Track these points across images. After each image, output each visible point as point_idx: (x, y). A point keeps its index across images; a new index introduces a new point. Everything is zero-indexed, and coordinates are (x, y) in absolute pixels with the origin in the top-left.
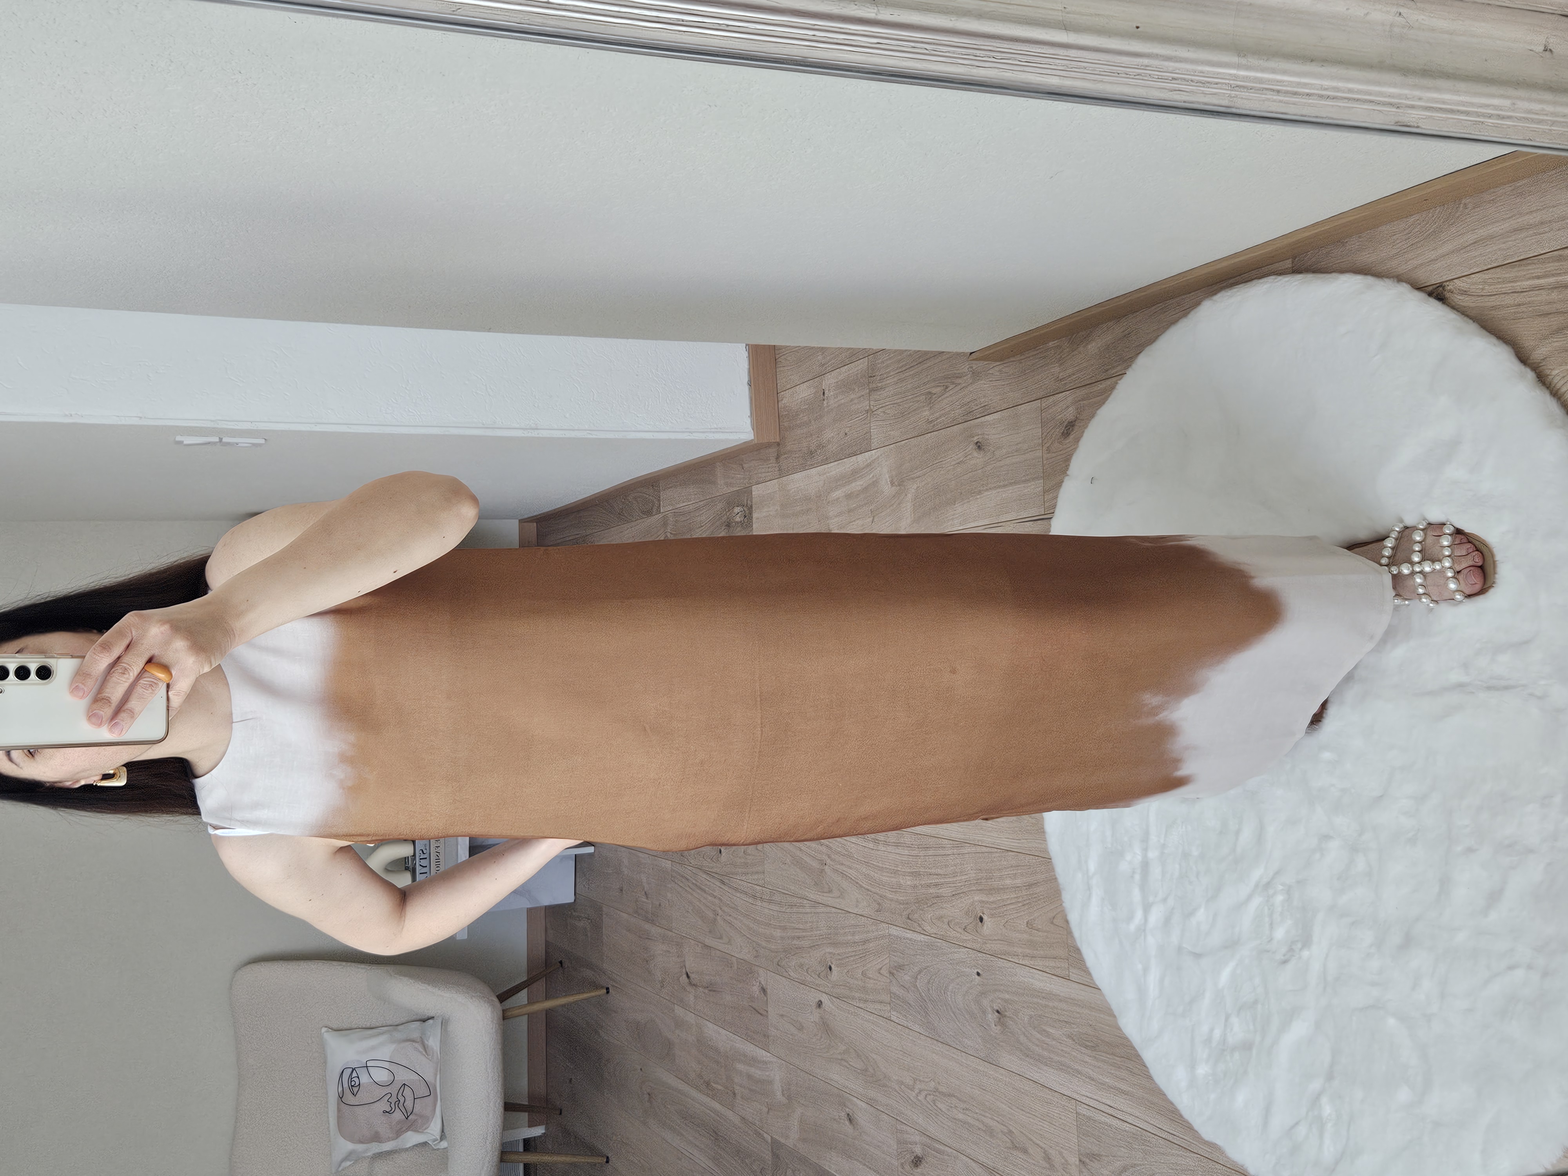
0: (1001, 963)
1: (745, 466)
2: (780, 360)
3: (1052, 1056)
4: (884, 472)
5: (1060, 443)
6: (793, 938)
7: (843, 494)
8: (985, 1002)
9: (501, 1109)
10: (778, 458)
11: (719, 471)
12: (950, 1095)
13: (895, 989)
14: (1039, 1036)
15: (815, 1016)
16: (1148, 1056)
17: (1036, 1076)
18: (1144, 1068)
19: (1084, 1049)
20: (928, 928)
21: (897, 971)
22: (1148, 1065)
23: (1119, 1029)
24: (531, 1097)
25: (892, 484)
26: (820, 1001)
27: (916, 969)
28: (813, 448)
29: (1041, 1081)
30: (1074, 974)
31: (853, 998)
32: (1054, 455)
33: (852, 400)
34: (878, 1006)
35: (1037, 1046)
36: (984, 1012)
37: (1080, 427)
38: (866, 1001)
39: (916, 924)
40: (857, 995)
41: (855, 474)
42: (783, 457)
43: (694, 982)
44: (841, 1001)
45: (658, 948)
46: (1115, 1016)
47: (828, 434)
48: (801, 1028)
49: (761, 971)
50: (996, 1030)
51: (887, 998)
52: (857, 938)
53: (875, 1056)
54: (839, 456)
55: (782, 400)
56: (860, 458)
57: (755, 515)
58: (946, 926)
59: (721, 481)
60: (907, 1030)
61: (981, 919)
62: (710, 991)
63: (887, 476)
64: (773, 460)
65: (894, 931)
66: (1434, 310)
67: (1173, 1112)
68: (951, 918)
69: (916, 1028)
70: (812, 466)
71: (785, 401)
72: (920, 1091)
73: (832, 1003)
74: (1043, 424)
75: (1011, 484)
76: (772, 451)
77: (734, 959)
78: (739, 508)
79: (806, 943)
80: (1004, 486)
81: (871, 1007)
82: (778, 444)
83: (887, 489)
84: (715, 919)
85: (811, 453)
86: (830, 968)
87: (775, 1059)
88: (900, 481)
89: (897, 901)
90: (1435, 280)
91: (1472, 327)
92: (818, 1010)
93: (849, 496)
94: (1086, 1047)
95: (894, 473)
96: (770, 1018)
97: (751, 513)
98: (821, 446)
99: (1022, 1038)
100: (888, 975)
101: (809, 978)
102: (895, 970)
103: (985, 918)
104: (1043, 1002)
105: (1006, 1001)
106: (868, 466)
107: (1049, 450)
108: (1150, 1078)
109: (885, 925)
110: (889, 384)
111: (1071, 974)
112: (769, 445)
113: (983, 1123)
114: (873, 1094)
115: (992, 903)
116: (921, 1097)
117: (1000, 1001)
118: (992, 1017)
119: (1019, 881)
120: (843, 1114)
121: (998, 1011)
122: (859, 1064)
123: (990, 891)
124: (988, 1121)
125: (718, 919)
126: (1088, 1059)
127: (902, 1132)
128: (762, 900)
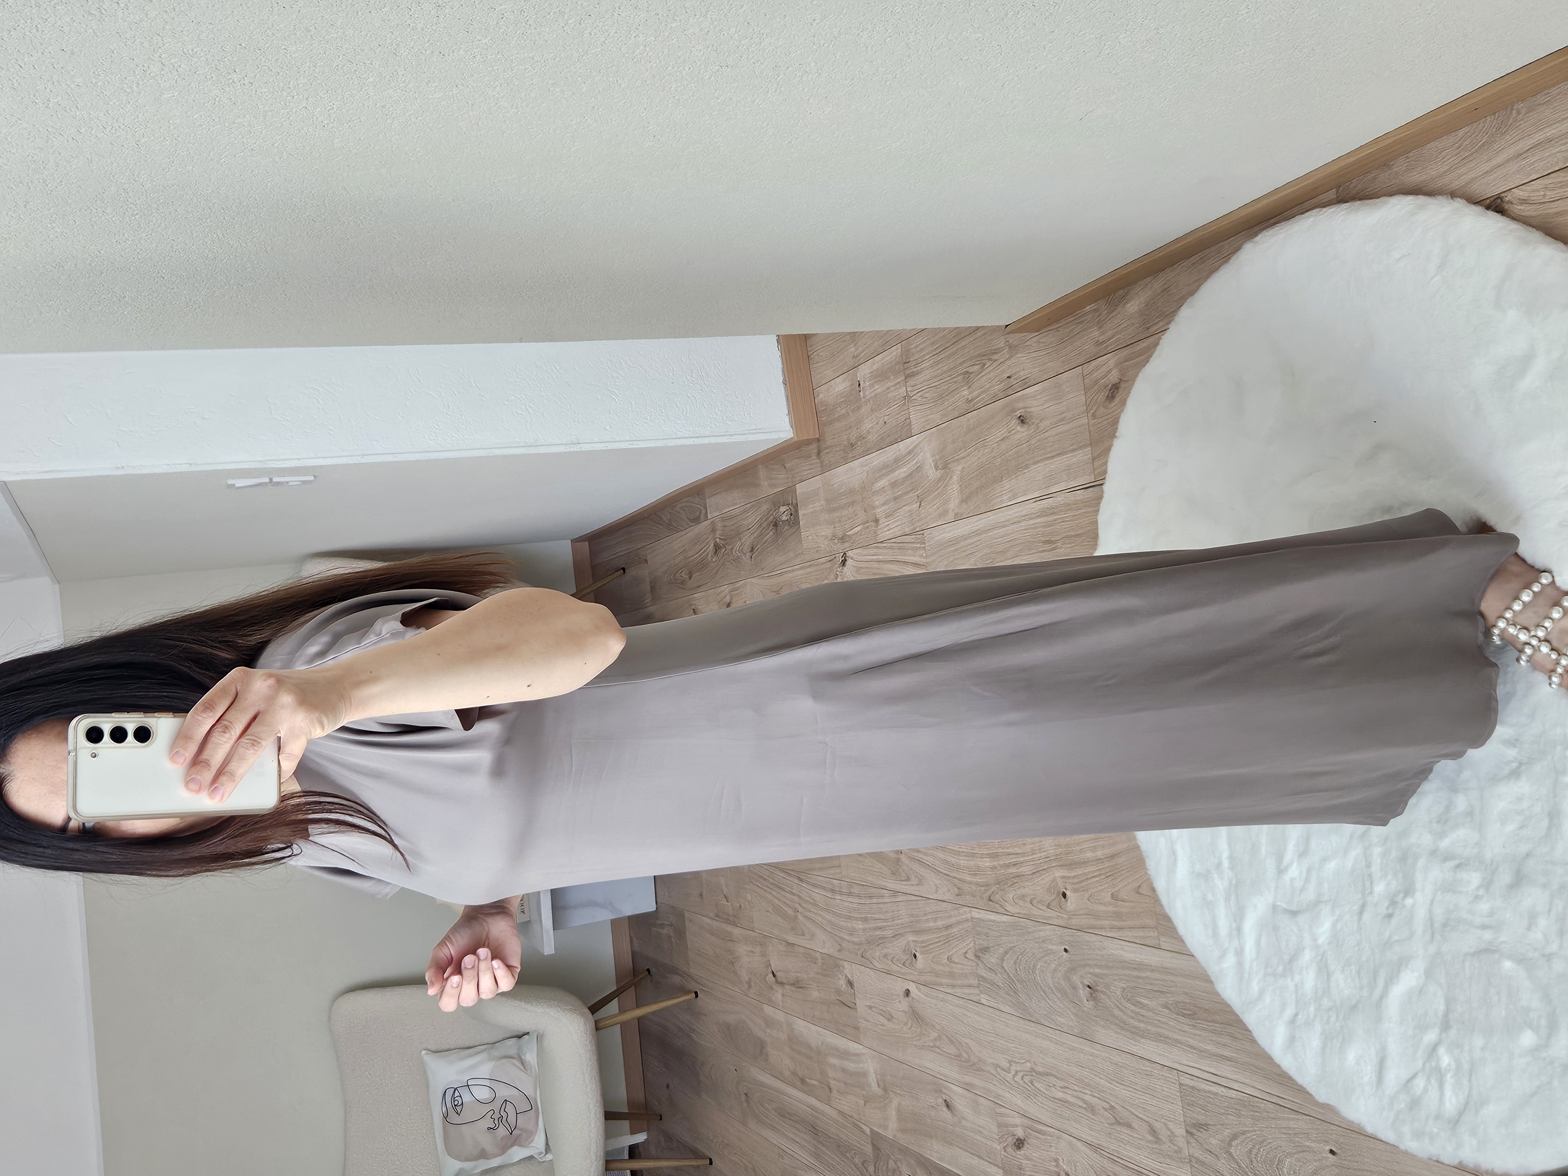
0: (1087, 937)
1: (788, 465)
2: (812, 356)
3: (1149, 1027)
4: (927, 456)
5: (1105, 407)
6: (876, 929)
7: (887, 483)
8: (1076, 979)
9: (602, 1118)
10: (819, 454)
11: (762, 472)
12: (1047, 1074)
13: (983, 972)
14: (1133, 1008)
15: (904, 1005)
16: (1251, 1019)
17: (1134, 1049)
18: (1246, 1033)
19: (1183, 1018)
20: (1009, 908)
21: (983, 953)
22: (1250, 1028)
23: (1217, 994)
24: (630, 1103)
25: (937, 468)
26: (908, 989)
27: (1001, 950)
28: (853, 439)
29: (1141, 1053)
30: (1165, 943)
31: (941, 985)
32: (1100, 420)
33: (889, 388)
34: (967, 991)
35: (1132, 1018)
36: (1074, 988)
37: (1125, 388)
38: (953, 986)
39: (997, 906)
40: (944, 981)
41: (897, 462)
42: (825, 452)
43: (779, 980)
44: (929, 989)
45: (742, 950)
46: (1211, 982)
47: (867, 425)
48: (890, 1018)
49: (846, 964)
50: (1088, 1005)
51: (975, 982)
52: (940, 923)
53: (967, 1041)
54: (880, 446)
55: (818, 396)
56: (902, 445)
57: (801, 513)
58: (1029, 905)
59: (765, 483)
60: (998, 1013)
61: (1064, 895)
62: (797, 987)
63: (931, 462)
64: (814, 457)
65: (976, 914)
66: (1493, 222)
67: (1279, 1075)
68: (1033, 897)
69: (1007, 1009)
70: (854, 458)
71: (821, 396)
72: (1017, 1072)
73: (920, 990)
74: (1086, 390)
75: (1058, 455)
76: (813, 447)
77: (818, 955)
78: (785, 507)
79: (888, 933)
80: (1052, 457)
81: (958, 991)
82: (818, 440)
83: (932, 473)
84: (796, 917)
85: (852, 445)
86: (915, 956)
87: (866, 1051)
88: (944, 465)
89: (977, 884)
90: (1490, 191)
91: (1536, 235)
92: (907, 999)
93: (894, 484)
94: (1184, 1015)
95: (937, 457)
96: (858, 1009)
97: (797, 511)
98: (861, 438)
99: (1117, 1012)
100: (973, 958)
101: (895, 968)
102: (981, 953)
103: (1068, 893)
104: (1135, 973)
105: (1096, 975)
106: (909, 453)
107: (1094, 416)
108: (1254, 1041)
109: (967, 909)
110: (924, 368)
111: (1161, 942)
112: (808, 442)
113: (1083, 1100)
114: (967, 1079)
115: (1074, 877)
116: (1018, 1078)
117: (1090, 976)
118: (1083, 993)
119: (1100, 854)
120: (940, 1100)
121: (1089, 987)
122: (953, 1050)
123: (1071, 865)
124: (1086, 1097)
125: (800, 917)
126: (1186, 1028)
127: (1002, 1115)
128: (841, 893)
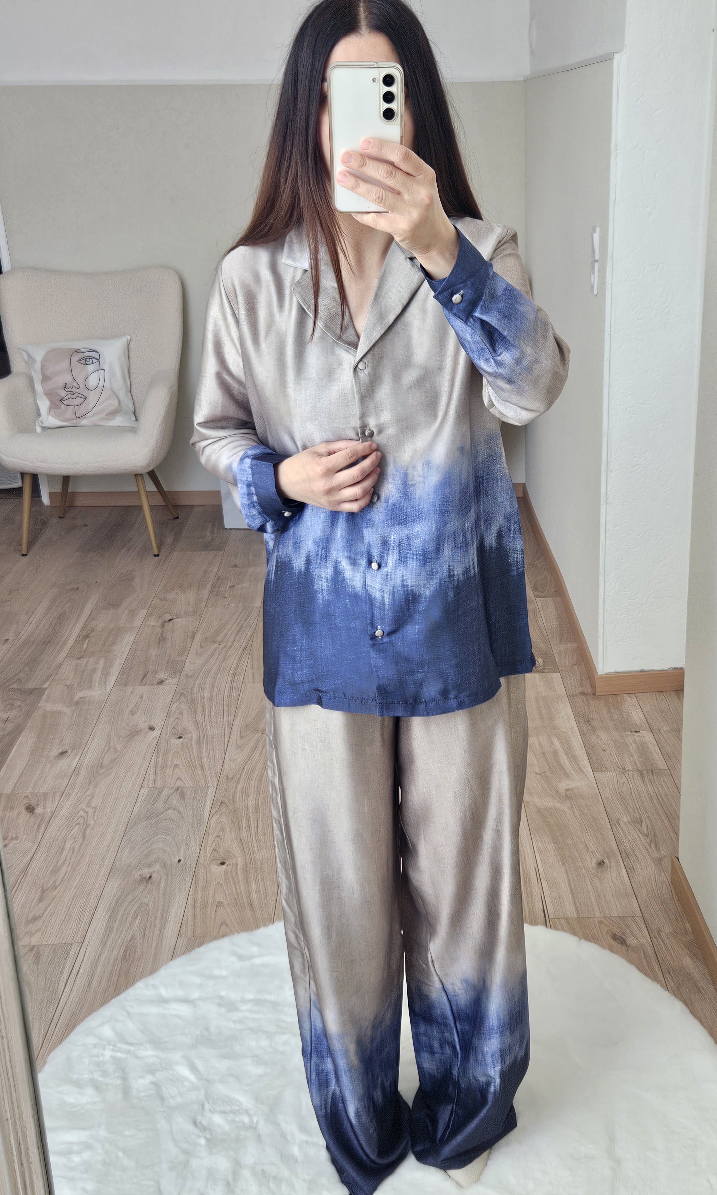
0: (189, 878)
1: (576, 667)
2: (663, 695)
3: (117, 923)
4: (577, 783)
5: (607, 932)
6: (203, 707)
7: (557, 749)
8: (157, 867)
9: (65, 474)
10: (583, 693)
11: (571, 646)
12: (84, 837)
13: (165, 793)
14: (133, 911)
15: (143, 725)
17: (100, 909)
19: (123, 950)
20: (215, 819)
21: (180, 794)
24: (75, 494)
25: (567, 790)
26: (155, 729)
27: (181, 809)
28: (593, 723)
29: (97, 913)
30: (182, 943)
31: (158, 756)
32: (598, 928)
33: (632, 755)
34: (152, 777)
35: (125, 909)
36: (150, 866)
37: (622, 950)
38: (156, 767)
39: (217, 808)
40: (160, 760)
41: (574, 759)
42: (585, 698)
43: (166, 625)
44: (154, 747)
45: (191, 596)
47: (604, 736)
48: (132, 712)
49: (176, 680)
50: (136, 875)
51: (158, 785)
52: (205, 760)
53: (113, 775)
55: (631, 697)
56: (587, 763)
57: (537, 675)
58: (216, 835)
59: (563, 646)
60: (133, 802)
61: (223, 864)
62: (159, 638)
63: (572, 786)
64: (582, 690)
65: (211, 790)
68: (223, 838)
69: (137, 809)
70: (578, 723)
71: (629, 699)
72: (87, 812)
73: (154, 738)
74: (622, 918)
75: (572, 890)
76: (589, 689)
77: (184, 657)
79: (199, 717)
80: (571, 886)
81: (151, 771)
82: (594, 694)
83: (563, 786)
84: (215, 643)
85: (589, 721)
86: (180, 738)
87: (109, 689)
88: (569, 796)
89: (236, 793)
92: (147, 727)
93: (555, 753)
94: (125, 952)
95: (576, 791)
96: (140, 687)
98: (596, 730)
99: (130, 897)
100: (176, 786)
101: (172, 720)
102: (181, 792)
103: (225, 867)
104: (159, 915)
105: (159, 884)
106: (581, 768)
107: (601, 923)
109: (216, 782)
110: (648, 786)
111: (182, 938)
112: (593, 685)
113: (63, 864)
114: (83, 772)
115: (236, 873)
116: (81, 813)
117: (159, 879)
118: (146, 872)
119: (254, 895)
120: (66, 747)
121: (150, 877)
122: (106, 761)
123: (246, 871)
124: (64, 869)
125: (216, 645)
126: (115, 953)
127: (54, 796)
128: (232, 681)
